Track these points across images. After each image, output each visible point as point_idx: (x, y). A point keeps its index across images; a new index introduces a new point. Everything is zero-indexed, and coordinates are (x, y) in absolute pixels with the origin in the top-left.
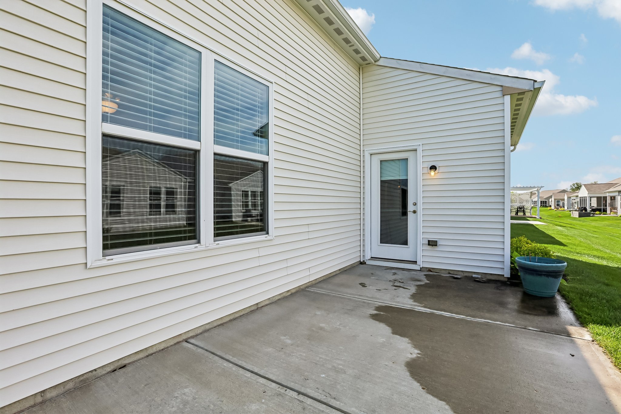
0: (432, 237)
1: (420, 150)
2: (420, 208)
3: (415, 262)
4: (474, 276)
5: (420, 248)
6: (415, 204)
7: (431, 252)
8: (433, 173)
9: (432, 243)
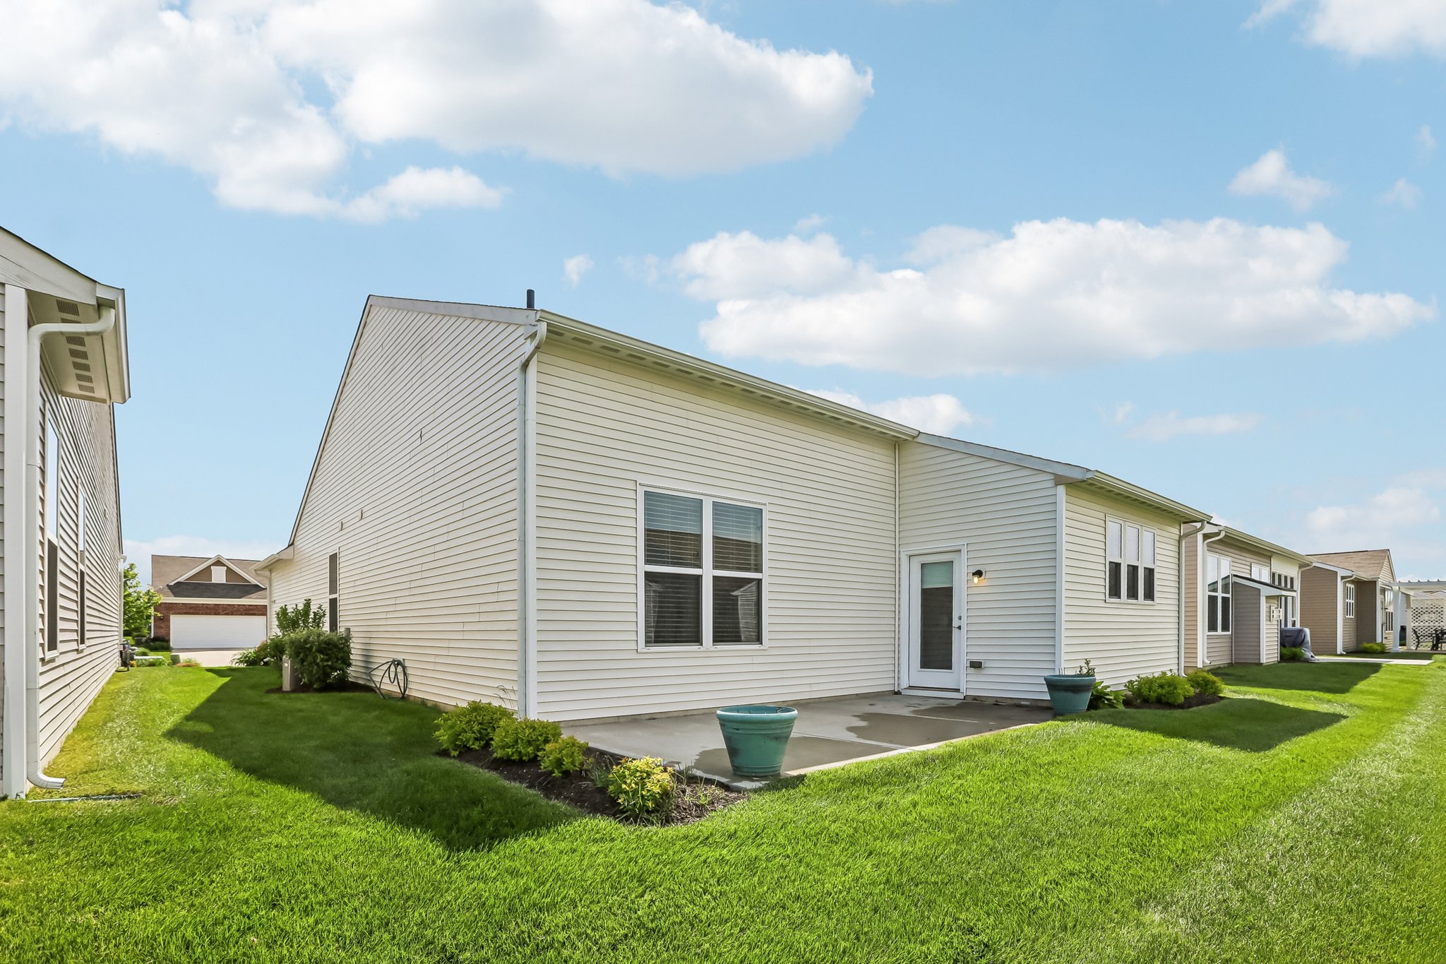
0: (976, 658)
1: (964, 550)
2: (964, 623)
3: (958, 690)
4: (1023, 703)
5: (963, 672)
6: (960, 618)
7: (975, 675)
8: (976, 579)
9: (976, 665)
